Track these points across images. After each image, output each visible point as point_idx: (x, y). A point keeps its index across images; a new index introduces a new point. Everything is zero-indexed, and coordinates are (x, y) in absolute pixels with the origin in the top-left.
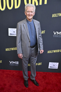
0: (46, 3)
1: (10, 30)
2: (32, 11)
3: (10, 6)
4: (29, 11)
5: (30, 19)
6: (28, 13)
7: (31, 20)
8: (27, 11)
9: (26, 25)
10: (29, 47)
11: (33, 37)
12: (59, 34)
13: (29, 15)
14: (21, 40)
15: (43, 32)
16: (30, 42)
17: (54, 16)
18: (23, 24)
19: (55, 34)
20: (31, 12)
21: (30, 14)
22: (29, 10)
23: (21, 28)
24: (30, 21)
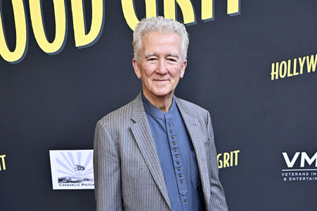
0: (233, 7)
1: (58, 161)
2: (174, 51)
3: (51, 37)
4: (156, 57)
5: (162, 97)
7: (168, 102)
11: (184, 192)
12: (310, 162)
15: (230, 159)
17: (279, 71)
18: (130, 124)
19: (290, 164)
21: (163, 70)
22: (158, 50)
24: (164, 108)
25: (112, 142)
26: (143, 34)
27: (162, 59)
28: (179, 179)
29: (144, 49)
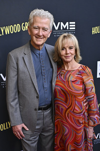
4: (39, 28)
5: (39, 46)
6: (36, 32)
7: (41, 47)
8: (35, 25)
9: (30, 59)
10: (36, 110)
13: (38, 36)
14: (19, 92)
16: (37, 97)
18: (23, 55)
20: (44, 29)
21: (41, 34)
22: (40, 25)
23: (17, 64)
24: (39, 50)
25: (15, 63)
26: (34, 17)
27: (41, 30)
28: (44, 80)
29: (33, 23)
